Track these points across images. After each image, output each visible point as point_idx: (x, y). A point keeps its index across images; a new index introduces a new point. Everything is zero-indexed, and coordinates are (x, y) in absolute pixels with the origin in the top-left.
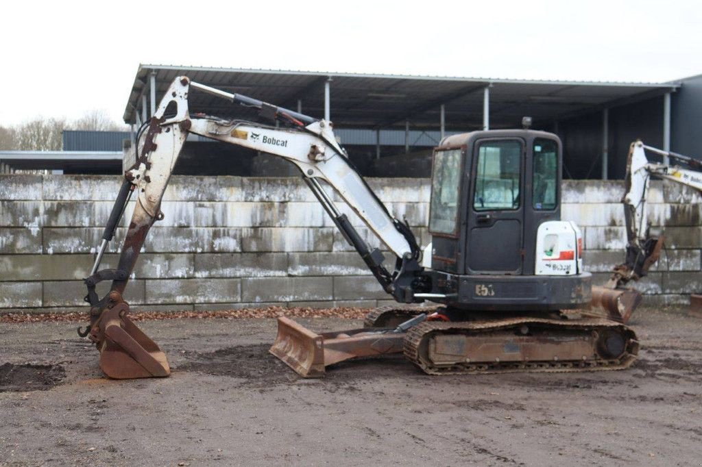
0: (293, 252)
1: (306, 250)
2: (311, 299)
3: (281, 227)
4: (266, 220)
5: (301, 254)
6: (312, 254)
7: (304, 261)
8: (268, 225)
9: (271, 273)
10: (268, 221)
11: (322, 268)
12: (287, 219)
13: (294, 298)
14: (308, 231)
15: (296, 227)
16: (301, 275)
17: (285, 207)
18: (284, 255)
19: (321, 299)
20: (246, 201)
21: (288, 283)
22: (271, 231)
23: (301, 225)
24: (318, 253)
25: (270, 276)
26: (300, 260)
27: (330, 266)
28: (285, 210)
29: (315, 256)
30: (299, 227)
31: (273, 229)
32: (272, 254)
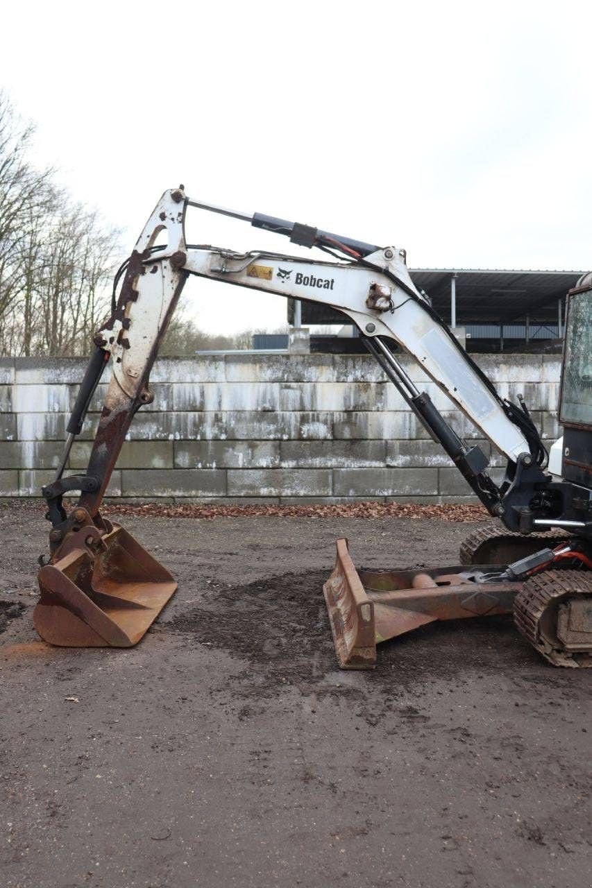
0: (392, 440)
1: (407, 437)
2: (413, 493)
3: (378, 411)
4: (361, 402)
5: (401, 441)
6: (415, 442)
7: (405, 451)
8: (363, 408)
9: (367, 464)
10: (364, 404)
11: (426, 458)
12: (385, 402)
13: (393, 492)
14: (410, 415)
15: (397, 411)
16: (400, 466)
17: (383, 388)
18: (382, 443)
19: (424, 494)
20: (338, 382)
21: (386, 475)
22: (367, 416)
23: (402, 409)
24: (421, 441)
25: (365, 467)
26: (400, 449)
27: (435, 455)
28: (383, 392)
29: (417, 444)
30: (399, 411)
31: (369, 413)
32: (368, 441)
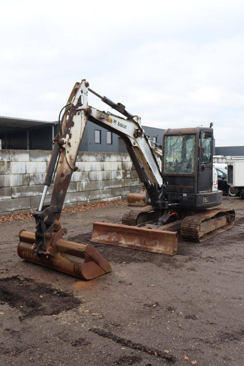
0: (14, 186)
1: (19, 185)
2: (22, 208)
3: (8, 174)
4: (1, 171)
5: (17, 187)
6: (22, 187)
7: (19, 191)
8: (2, 173)
9: (5, 197)
10: (3, 171)
11: (26, 193)
12: (11, 170)
13: (15, 209)
14: (20, 176)
15: (15, 174)
16: (17, 197)
17: (10, 164)
18: (10, 188)
19: (26, 208)
21: (12, 202)
22: (4, 176)
23: (17, 173)
24: (24, 186)
25: (4, 199)
26: (17, 190)
27: (29, 192)
28: (10, 166)
29: (23, 187)
30: (16, 174)
31: (5, 175)
32: (4, 188)
